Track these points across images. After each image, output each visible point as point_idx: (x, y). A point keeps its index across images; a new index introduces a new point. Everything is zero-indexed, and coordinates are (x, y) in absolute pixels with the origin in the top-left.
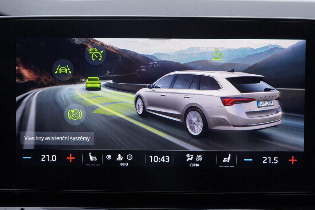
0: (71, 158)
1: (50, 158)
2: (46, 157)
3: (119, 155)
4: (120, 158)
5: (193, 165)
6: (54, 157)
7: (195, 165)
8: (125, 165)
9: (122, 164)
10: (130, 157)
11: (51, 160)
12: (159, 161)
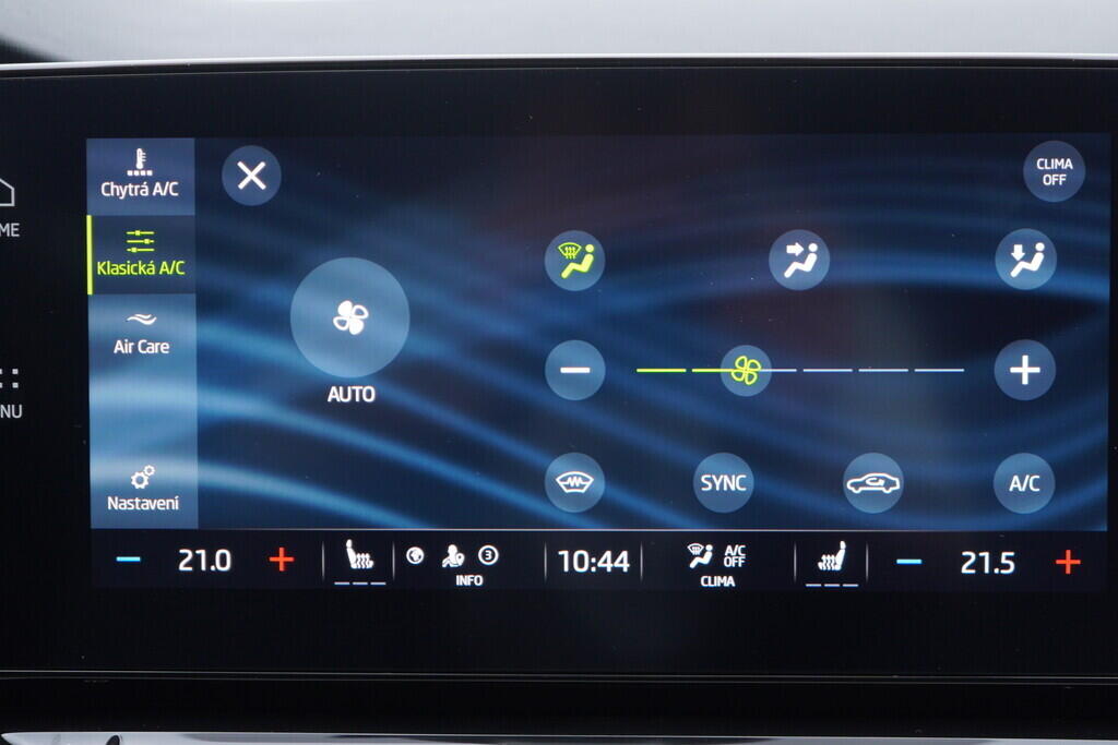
0: (281, 559)
1: (211, 561)
2: (197, 558)
3: (452, 549)
4: (454, 558)
5: (713, 582)
6: (223, 557)
7: (719, 581)
8: (472, 583)
9: (463, 580)
10: (489, 555)
11: (213, 568)
12: (593, 569)
